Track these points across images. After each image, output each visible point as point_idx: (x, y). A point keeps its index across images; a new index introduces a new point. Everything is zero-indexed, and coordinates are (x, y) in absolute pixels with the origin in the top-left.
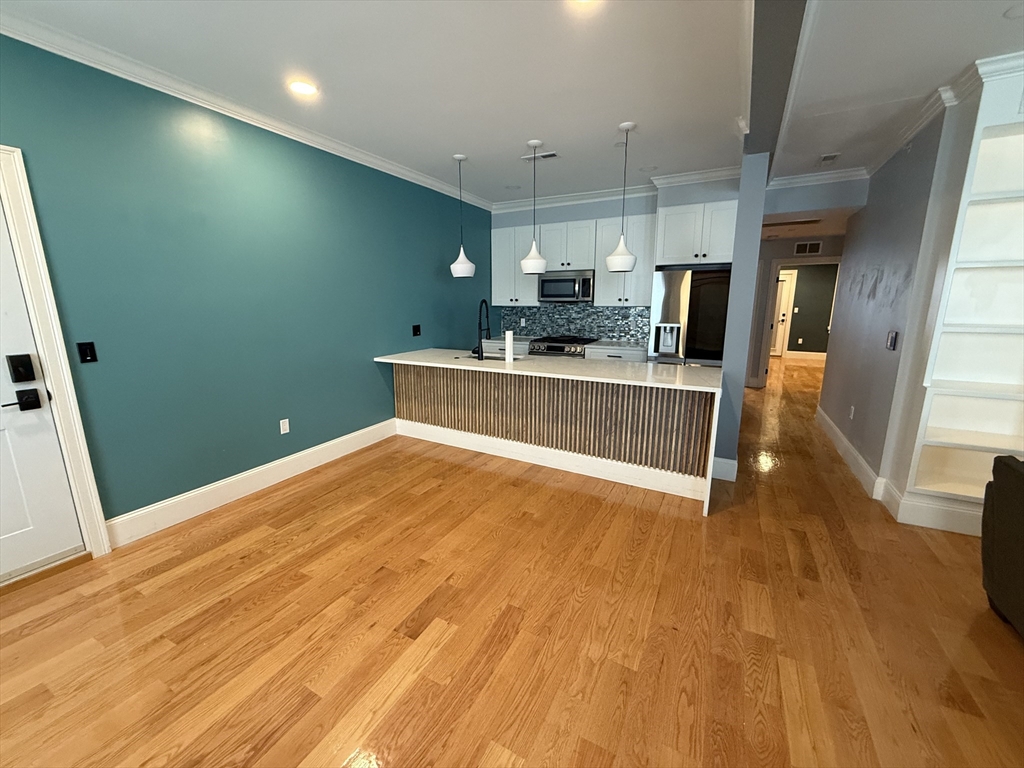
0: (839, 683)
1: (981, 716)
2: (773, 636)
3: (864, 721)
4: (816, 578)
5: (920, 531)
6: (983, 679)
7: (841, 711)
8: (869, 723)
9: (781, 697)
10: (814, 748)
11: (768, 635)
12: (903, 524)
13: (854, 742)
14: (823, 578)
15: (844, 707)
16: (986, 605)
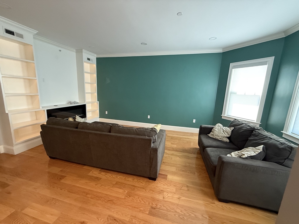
0: (42, 198)
1: (66, 176)
2: (14, 210)
3: (53, 198)
4: (8, 185)
5: (23, 154)
6: (61, 171)
7: (48, 202)
8: (55, 198)
9: (34, 218)
10: (52, 215)
11: (12, 212)
12: (17, 154)
13: (56, 204)
14: (10, 184)
15: (48, 201)
16: (49, 158)
